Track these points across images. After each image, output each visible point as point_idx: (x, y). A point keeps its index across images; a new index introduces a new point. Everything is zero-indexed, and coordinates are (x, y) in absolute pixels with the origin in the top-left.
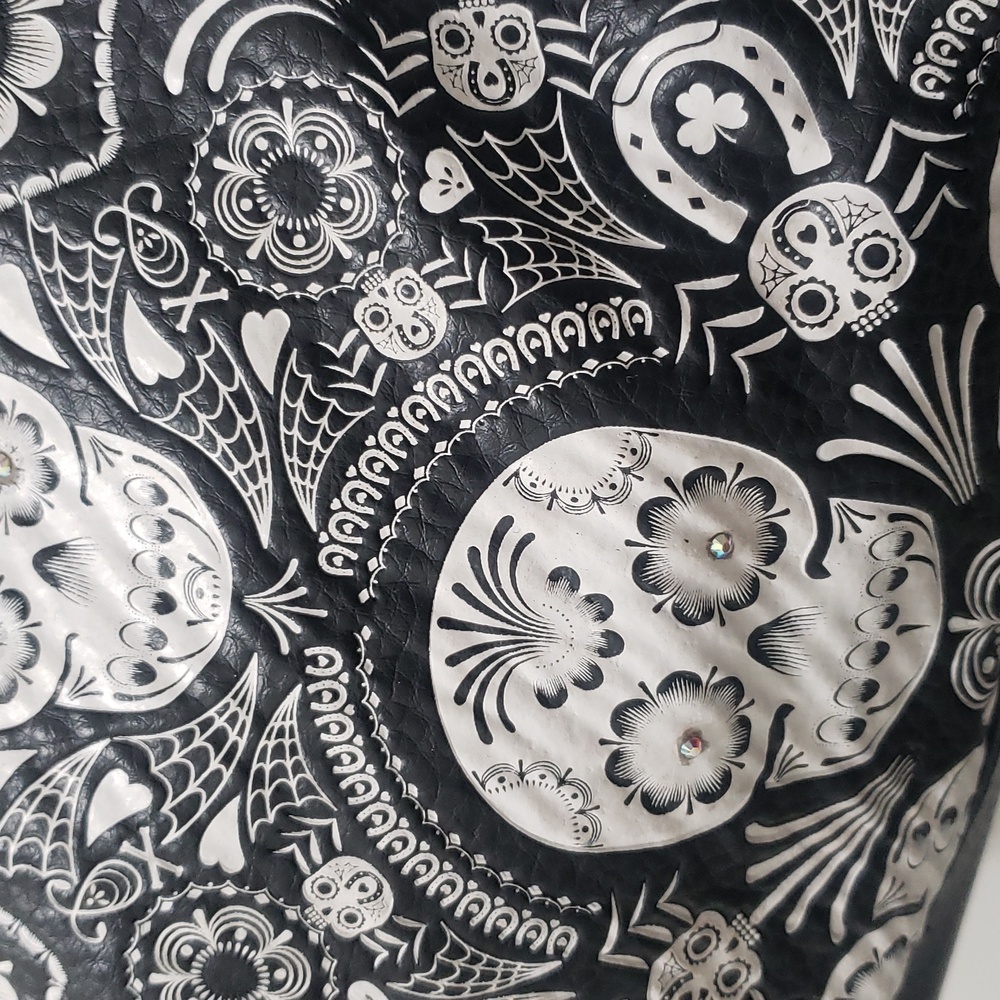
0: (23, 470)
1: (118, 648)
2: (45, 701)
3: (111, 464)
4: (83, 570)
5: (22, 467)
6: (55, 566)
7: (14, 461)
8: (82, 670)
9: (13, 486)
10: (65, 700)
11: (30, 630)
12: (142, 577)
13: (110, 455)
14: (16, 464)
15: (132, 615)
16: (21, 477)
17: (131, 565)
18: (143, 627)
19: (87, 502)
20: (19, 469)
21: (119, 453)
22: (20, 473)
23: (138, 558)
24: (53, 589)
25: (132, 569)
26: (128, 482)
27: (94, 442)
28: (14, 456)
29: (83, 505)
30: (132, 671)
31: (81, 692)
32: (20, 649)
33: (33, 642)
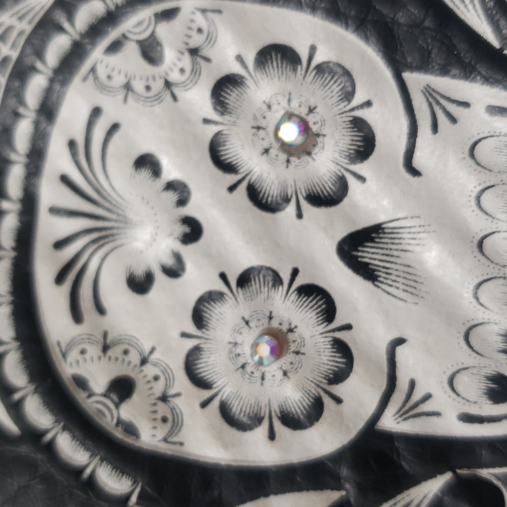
0: (324, 136)
1: (465, 357)
2: (361, 424)
3: (453, 120)
4: (406, 258)
5: (324, 132)
6: (369, 254)
7: (311, 124)
8: (412, 384)
9: (306, 158)
10: (390, 422)
11: (338, 335)
12: (492, 265)
13: (452, 108)
14: (315, 128)
15: (480, 315)
16: (320, 145)
17: (476, 250)
18: (496, 329)
19: (415, 172)
20: (318, 135)
21: (466, 105)
22: (320, 139)
23: (486, 241)
24: (368, 284)
25: (479, 255)
26: (476, 143)
27: (430, 93)
28: (311, 119)
29: (408, 176)
30: (484, 385)
31: (412, 413)
32: (325, 359)
33: (342, 349)
